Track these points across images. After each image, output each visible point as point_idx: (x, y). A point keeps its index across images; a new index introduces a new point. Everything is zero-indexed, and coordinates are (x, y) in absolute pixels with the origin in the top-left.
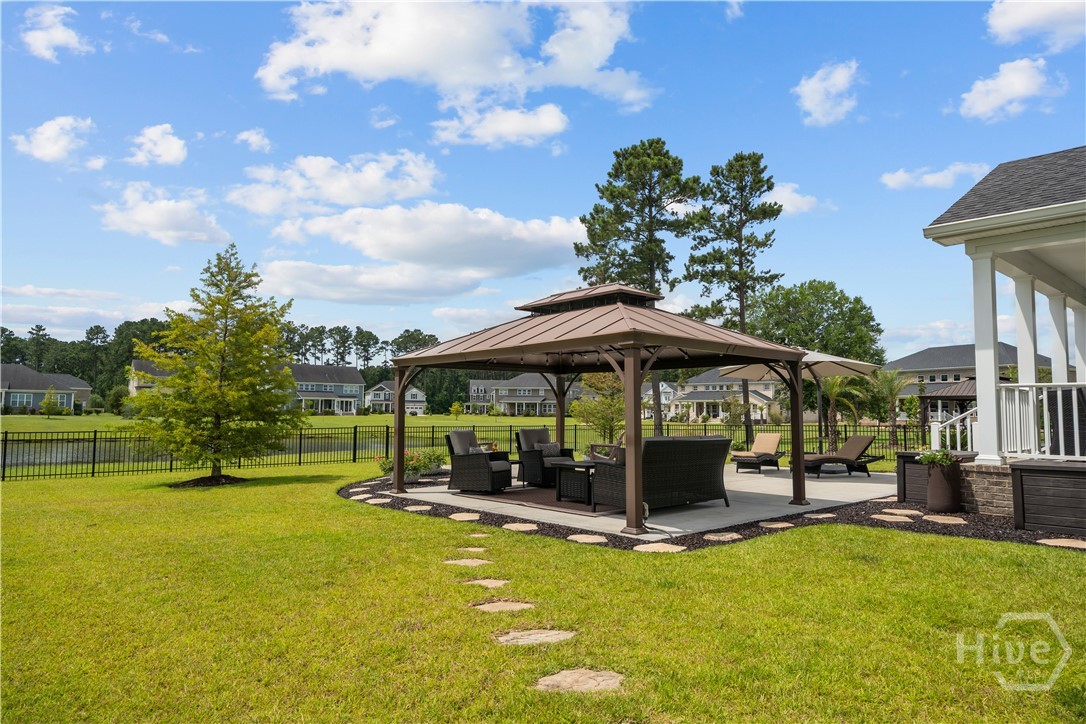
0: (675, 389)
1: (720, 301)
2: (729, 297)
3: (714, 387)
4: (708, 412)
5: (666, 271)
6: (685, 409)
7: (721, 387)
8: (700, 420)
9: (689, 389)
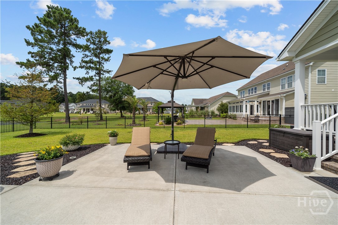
0: (77, 105)
1: (92, 76)
2: (95, 76)
3: (88, 105)
4: (87, 111)
5: (72, 62)
6: (80, 110)
7: (90, 105)
8: (84, 113)
9: (81, 105)
